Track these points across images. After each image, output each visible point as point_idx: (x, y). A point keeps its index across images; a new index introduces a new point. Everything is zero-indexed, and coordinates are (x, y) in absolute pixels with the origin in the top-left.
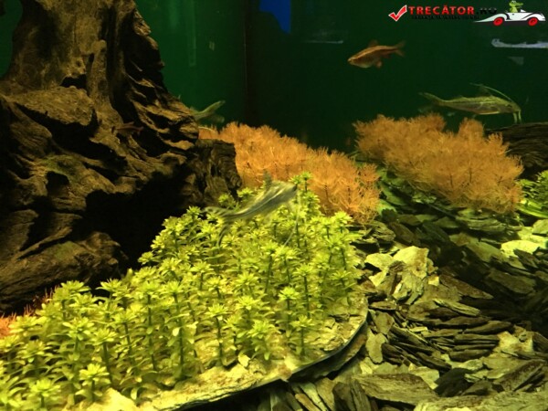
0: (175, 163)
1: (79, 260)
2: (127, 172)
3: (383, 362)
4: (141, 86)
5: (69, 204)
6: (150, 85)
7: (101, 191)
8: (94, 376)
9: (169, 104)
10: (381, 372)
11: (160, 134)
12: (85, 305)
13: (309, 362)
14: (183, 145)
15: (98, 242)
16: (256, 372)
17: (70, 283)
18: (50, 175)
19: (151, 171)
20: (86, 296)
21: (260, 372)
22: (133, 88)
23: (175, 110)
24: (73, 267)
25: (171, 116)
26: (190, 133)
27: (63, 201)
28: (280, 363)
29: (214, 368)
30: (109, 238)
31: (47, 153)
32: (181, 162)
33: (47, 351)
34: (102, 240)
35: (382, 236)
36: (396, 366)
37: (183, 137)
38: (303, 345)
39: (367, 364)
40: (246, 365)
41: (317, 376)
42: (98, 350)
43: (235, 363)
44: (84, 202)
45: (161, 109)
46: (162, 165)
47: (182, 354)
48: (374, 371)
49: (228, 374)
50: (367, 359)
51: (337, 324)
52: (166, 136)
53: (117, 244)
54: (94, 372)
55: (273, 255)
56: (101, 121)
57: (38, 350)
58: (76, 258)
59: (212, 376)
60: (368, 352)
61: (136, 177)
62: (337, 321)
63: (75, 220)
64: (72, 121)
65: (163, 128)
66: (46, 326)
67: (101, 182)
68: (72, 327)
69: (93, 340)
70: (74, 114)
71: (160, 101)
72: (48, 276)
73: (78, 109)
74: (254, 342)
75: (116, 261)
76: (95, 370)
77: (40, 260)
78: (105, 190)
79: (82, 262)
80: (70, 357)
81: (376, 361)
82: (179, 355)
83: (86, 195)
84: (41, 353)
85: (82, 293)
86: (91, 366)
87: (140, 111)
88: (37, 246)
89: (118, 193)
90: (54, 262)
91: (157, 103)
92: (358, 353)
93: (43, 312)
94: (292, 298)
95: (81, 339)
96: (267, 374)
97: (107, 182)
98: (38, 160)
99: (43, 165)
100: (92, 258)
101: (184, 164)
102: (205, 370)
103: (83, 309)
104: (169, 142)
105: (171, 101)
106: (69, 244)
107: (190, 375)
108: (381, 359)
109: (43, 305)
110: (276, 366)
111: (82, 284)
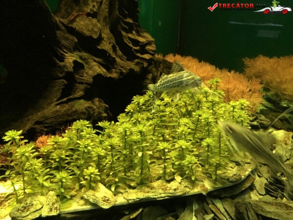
0: (142, 65)
1: (87, 110)
2: (116, 66)
3: (265, 194)
4: (126, 22)
5: (84, 80)
6: (131, 21)
7: (101, 74)
8: (92, 174)
9: (141, 33)
10: (264, 200)
11: (135, 50)
12: (89, 134)
13: (219, 186)
14: (147, 56)
15: (97, 103)
16: (186, 187)
17: (81, 121)
18: (75, 62)
19: (128, 68)
20: (90, 129)
21: (188, 187)
22: (121, 23)
23: (144, 37)
24: (84, 113)
25: (141, 40)
26: (151, 50)
27: (80, 77)
28: (201, 183)
29: (160, 181)
30: (103, 102)
31: (74, 50)
32: (145, 66)
33: (67, 156)
34: (100, 103)
35: (262, 122)
36: (274, 198)
37: (147, 52)
38: (216, 174)
39: (255, 194)
40: (180, 181)
41: (223, 196)
42: (95, 159)
43: (173, 179)
44: (92, 80)
45: (136, 36)
46: (134, 66)
47: (142, 169)
48: (260, 199)
49: (169, 185)
50: (255, 191)
51: (237, 167)
52: (137, 51)
53: (107, 106)
54: (92, 172)
55: (200, 118)
56: (103, 38)
57: (62, 154)
58: (85, 108)
59: (159, 185)
60: (255, 187)
61: (120, 70)
62: (237, 165)
63: (87, 88)
64: (88, 35)
65: (136, 46)
66: (67, 143)
67: (102, 70)
68: (81, 144)
69: (93, 153)
70: (90, 31)
71: (135, 31)
72: (70, 116)
73: (92, 29)
74: (185, 168)
75: (106, 115)
76: (92, 170)
77: (66, 107)
78: (103, 74)
79: (88, 111)
80: (79, 162)
81: (261, 193)
82: (140, 169)
83: (93, 76)
84: (63, 156)
85: (88, 127)
86: (90, 168)
87: (124, 37)
88: (65, 99)
89: (110, 77)
90: (74, 109)
91: (134, 32)
92: (250, 186)
93: (66, 134)
94: (211, 144)
95: (86, 151)
96: (192, 189)
97: (104, 70)
98: (69, 53)
99: (71, 56)
100: (94, 110)
101: (146, 67)
102: (154, 181)
103: (88, 136)
104: (139, 55)
105: (142, 32)
106: (82, 101)
107: (146, 182)
108: (264, 193)
109: (66, 131)
110: (198, 185)
111: (88, 122)
